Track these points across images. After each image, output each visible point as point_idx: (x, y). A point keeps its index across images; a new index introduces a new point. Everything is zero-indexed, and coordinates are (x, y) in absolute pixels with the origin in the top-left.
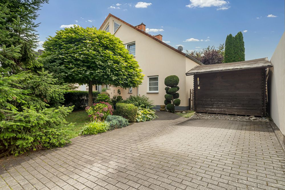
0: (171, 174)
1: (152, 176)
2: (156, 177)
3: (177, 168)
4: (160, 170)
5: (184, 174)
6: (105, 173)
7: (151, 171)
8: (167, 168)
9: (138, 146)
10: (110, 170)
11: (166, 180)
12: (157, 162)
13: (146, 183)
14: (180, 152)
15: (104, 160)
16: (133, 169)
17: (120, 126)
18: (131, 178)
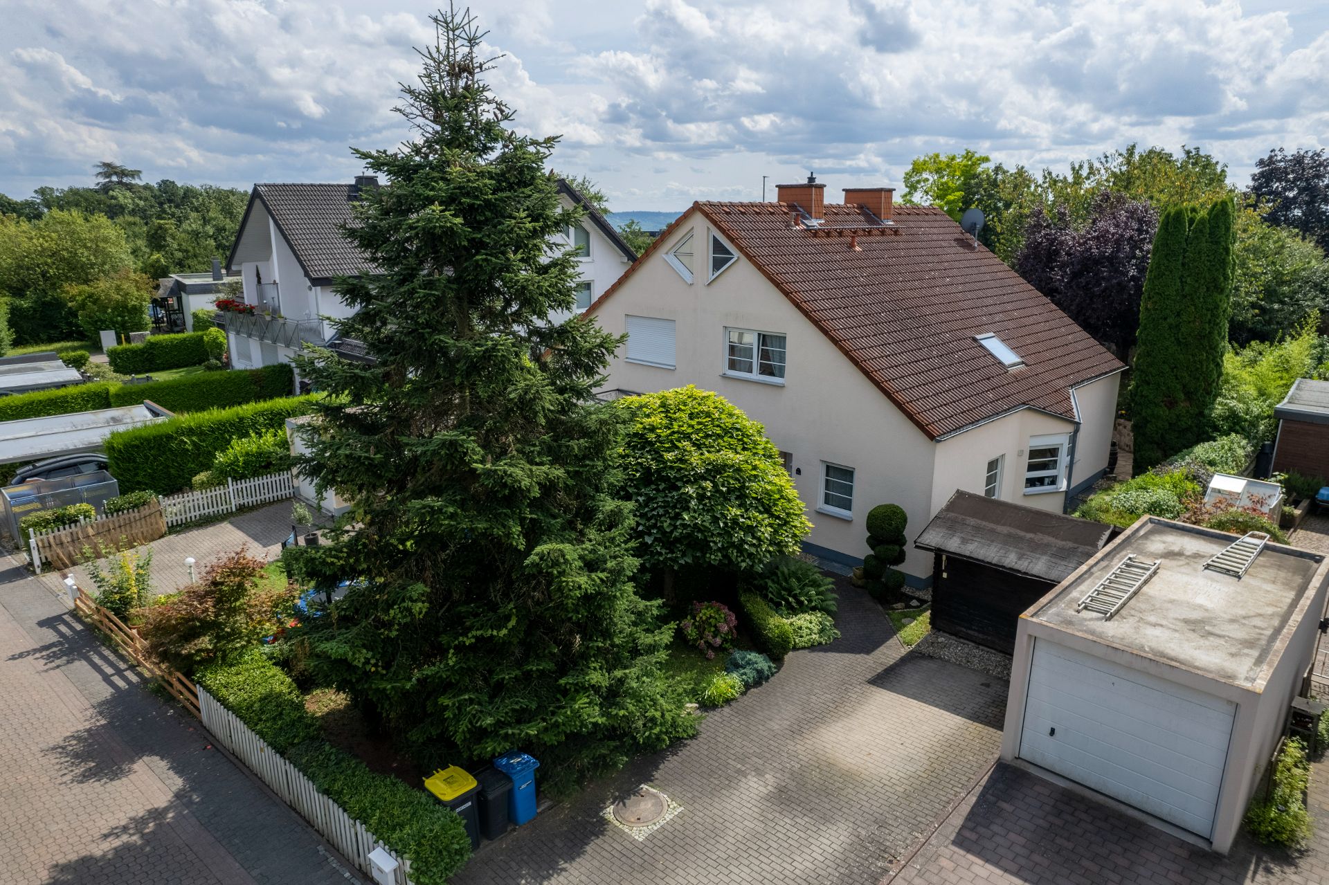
0: (833, 798)
1: (814, 799)
2: (817, 801)
3: (842, 792)
4: (823, 793)
5: (847, 800)
6: (766, 792)
7: (814, 794)
8: (830, 792)
9: (798, 746)
10: (769, 788)
11: (826, 805)
12: (822, 782)
13: (808, 807)
14: (852, 766)
15: (759, 773)
16: (795, 789)
17: (761, 679)
18: (793, 800)
